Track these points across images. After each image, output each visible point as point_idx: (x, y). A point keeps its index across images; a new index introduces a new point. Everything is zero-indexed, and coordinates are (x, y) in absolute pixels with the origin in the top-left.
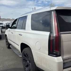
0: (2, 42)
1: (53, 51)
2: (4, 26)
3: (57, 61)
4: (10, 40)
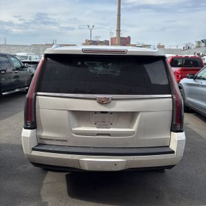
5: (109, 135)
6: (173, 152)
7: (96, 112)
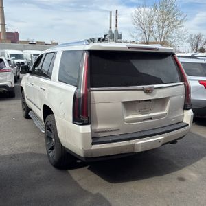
0: (15, 105)
1: (79, 117)
2: (26, 64)
3: (81, 131)
4: (29, 100)
5: (151, 119)
6: (188, 125)
7: (140, 101)
